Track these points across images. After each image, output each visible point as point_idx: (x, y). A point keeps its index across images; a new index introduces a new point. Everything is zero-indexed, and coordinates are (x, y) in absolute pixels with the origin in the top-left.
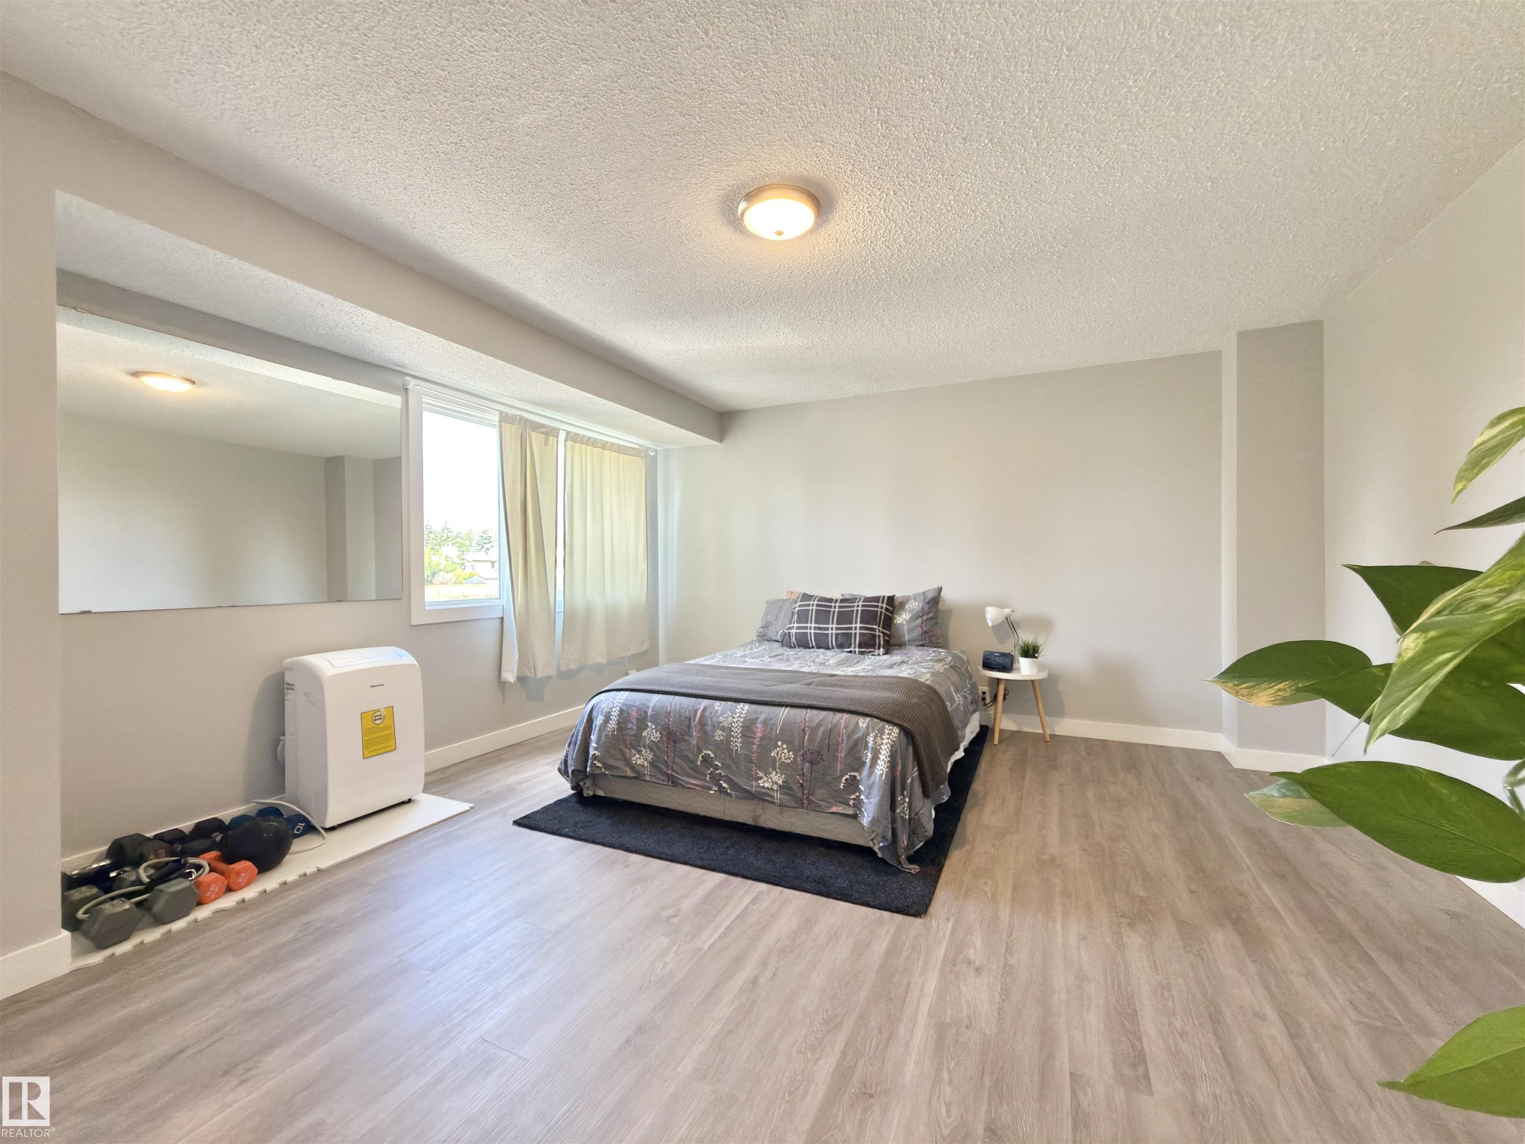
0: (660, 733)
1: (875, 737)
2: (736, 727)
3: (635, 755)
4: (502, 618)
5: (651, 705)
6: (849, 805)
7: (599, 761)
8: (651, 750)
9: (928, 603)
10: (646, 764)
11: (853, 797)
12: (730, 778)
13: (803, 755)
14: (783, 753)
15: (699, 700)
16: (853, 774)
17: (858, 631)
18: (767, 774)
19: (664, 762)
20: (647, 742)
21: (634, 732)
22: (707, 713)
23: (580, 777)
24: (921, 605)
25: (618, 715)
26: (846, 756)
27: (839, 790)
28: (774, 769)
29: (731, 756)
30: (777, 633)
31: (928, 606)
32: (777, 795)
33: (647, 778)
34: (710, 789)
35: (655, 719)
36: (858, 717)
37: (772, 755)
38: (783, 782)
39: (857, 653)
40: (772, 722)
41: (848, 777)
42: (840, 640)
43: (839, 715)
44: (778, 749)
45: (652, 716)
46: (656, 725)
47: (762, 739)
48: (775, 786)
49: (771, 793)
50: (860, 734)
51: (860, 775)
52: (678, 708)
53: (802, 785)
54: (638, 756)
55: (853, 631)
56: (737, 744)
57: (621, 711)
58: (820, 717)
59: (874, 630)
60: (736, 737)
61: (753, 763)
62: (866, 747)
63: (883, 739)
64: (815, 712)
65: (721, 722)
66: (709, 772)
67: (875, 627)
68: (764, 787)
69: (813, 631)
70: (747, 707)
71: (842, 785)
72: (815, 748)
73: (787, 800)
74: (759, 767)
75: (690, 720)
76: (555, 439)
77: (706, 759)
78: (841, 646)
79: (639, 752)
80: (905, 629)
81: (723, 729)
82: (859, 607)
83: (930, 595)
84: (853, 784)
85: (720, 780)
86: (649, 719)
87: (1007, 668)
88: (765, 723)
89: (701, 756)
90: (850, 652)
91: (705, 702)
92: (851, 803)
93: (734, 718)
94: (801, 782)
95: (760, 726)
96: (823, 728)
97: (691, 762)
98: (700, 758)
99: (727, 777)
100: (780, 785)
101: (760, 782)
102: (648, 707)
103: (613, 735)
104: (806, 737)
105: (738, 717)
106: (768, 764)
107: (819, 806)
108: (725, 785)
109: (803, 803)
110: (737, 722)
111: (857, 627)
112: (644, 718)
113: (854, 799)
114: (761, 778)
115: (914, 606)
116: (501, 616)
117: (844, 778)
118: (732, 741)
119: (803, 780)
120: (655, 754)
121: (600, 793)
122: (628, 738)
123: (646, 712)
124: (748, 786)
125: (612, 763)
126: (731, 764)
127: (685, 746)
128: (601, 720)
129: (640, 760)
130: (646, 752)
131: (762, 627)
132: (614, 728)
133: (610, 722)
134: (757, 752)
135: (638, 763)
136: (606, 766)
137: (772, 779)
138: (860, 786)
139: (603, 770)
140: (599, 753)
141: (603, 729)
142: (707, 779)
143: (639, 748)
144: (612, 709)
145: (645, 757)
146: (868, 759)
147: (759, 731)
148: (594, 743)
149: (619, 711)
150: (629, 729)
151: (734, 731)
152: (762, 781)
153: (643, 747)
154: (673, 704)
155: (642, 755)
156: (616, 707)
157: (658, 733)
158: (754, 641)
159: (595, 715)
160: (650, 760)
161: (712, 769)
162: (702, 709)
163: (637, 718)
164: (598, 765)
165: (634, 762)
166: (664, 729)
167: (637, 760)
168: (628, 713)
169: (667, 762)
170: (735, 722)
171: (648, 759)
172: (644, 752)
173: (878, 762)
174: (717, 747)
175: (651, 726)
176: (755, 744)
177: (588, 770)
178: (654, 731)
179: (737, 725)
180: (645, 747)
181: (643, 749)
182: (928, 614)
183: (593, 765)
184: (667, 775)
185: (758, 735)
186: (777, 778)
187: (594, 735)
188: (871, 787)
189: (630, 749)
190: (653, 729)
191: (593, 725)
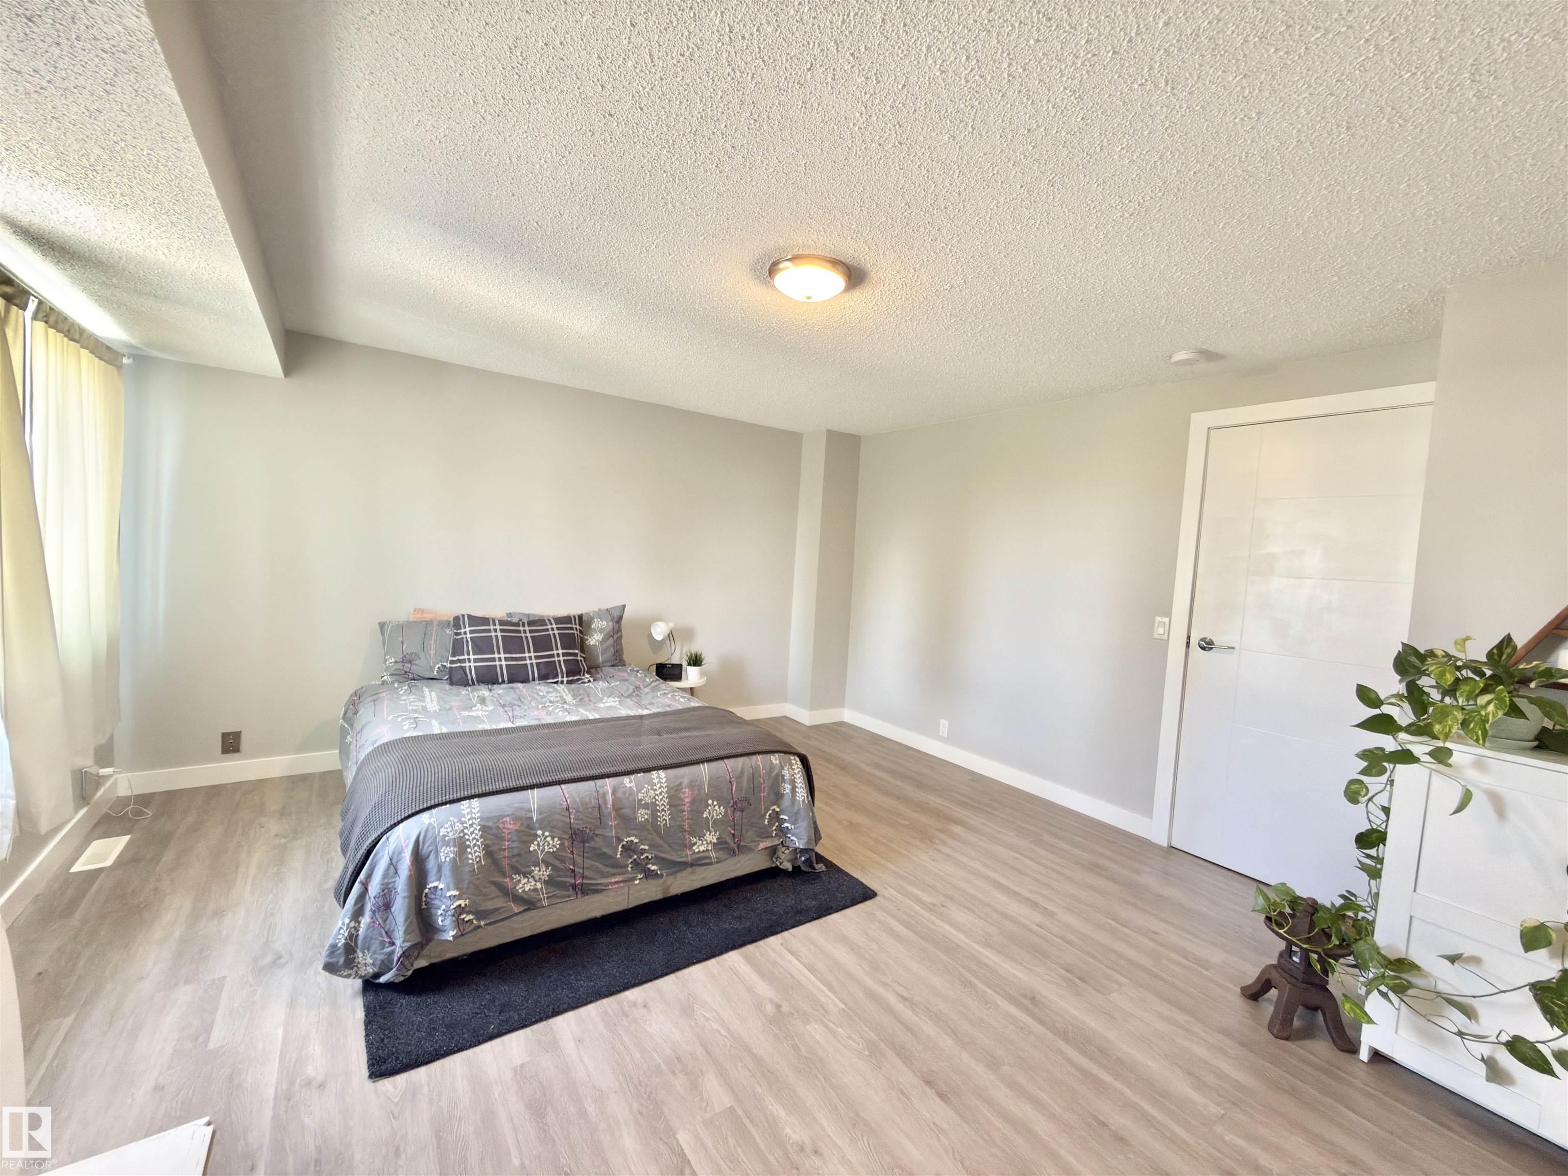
0: (559, 839)
1: (788, 769)
2: (662, 799)
3: (520, 881)
5: (534, 806)
6: (772, 837)
7: (468, 913)
8: (547, 865)
9: (616, 622)
10: (539, 886)
11: (774, 828)
12: (662, 858)
13: (733, 806)
14: (715, 811)
15: (599, 782)
16: (773, 808)
17: (561, 658)
18: (701, 837)
19: (569, 873)
20: (540, 857)
21: (515, 851)
22: (619, 795)
23: (416, 953)
24: (610, 624)
25: (481, 837)
26: (768, 793)
27: (766, 827)
28: (708, 829)
29: (658, 833)
30: (432, 669)
31: (617, 625)
32: (712, 854)
33: (545, 903)
34: (635, 879)
35: (547, 823)
36: (768, 756)
37: (704, 816)
38: (717, 839)
39: (565, 682)
40: (697, 782)
41: (770, 812)
42: (544, 672)
43: (754, 758)
44: (710, 808)
45: (541, 821)
46: (552, 829)
47: (693, 802)
48: (710, 845)
49: (706, 854)
50: (777, 770)
51: (779, 806)
52: (578, 800)
53: (733, 835)
54: (524, 881)
55: (556, 659)
56: (665, 818)
57: (484, 829)
58: (740, 765)
59: (576, 655)
60: (663, 810)
61: (685, 831)
62: (784, 781)
63: (794, 769)
64: (732, 761)
65: (641, 800)
66: (630, 860)
67: (576, 651)
68: (699, 852)
69: (504, 663)
70: (662, 774)
71: (767, 821)
72: (743, 795)
73: (721, 854)
74: (693, 833)
75: (600, 807)
76: (21, 312)
77: (629, 849)
78: (543, 677)
79: (527, 874)
80: (599, 651)
81: (646, 806)
82: (554, 630)
83: (616, 614)
84: (776, 816)
85: (647, 864)
86: (537, 825)
87: (680, 678)
88: (691, 786)
89: (620, 847)
90: (556, 683)
91: (609, 783)
92: (774, 834)
93: (656, 790)
94: (733, 832)
95: (687, 790)
96: (746, 774)
97: (610, 857)
98: (620, 849)
99: (656, 857)
100: (714, 843)
101: (694, 848)
102: (530, 810)
103: (482, 867)
104: (734, 788)
105: (660, 788)
106: (701, 827)
107: (748, 849)
108: (654, 868)
109: (734, 852)
110: (661, 794)
111: (559, 654)
112: (527, 826)
113: (775, 830)
114: (695, 844)
115: (600, 626)
117: (768, 814)
118: (659, 816)
119: (734, 830)
120: (555, 868)
122: (506, 862)
123: (532, 818)
124: (681, 857)
125: (490, 905)
126: (660, 842)
127: (599, 842)
128: (447, 854)
129: (529, 884)
130: (540, 871)
131: (396, 662)
132: (480, 857)
133: (469, 850)
134: (688, 819)
135: (527, 889)
136: (480, 915)
137: (706, 840)
138: (782, 817)
139: (475, 922)
140: (467, 902)
141: (457, 866)
142: (629, 869)
143: (527, 870)
144: (462, 831)
145: (537, 878)
146: (787, 791)
147: (687, 796)
148: (449, 890)
149: (479, 830)
150: (505, 849)
151: (658, 805)
152: (696, 846)
153: (535, 866)
154: (567, 796)
155: (533, 877)
156: (471, 825)
157: (556, 839)
158: (393, 683)
159: (425, 849)
160: (547, 879)
161: (635, 857)
162: (610, 791)
163: (518, 831)
164: (466, 919)
165: (520, 891)
166: (565, 833)
167: (525, 885)
168: (498, 828)
169: (573, 871)
170: (657, 795)
171: (543, 877)
172: (536, 872)
173: (797, 790)
174: (642, 828)
175: (543, 835)
176: (685, 811)
177: (452, 933)
178: (549, 839)
179: (661, 797)
180: (537, 864)
181: (533, 868)
182: (618, 632)
183: (459, 923)
184: (574, 887)
185: (686, 800)
186: (711, 837)
187: (439, 879)
188: (797, 813)
189: (510, 876)
190: (546, 837)
191: (431, 865)
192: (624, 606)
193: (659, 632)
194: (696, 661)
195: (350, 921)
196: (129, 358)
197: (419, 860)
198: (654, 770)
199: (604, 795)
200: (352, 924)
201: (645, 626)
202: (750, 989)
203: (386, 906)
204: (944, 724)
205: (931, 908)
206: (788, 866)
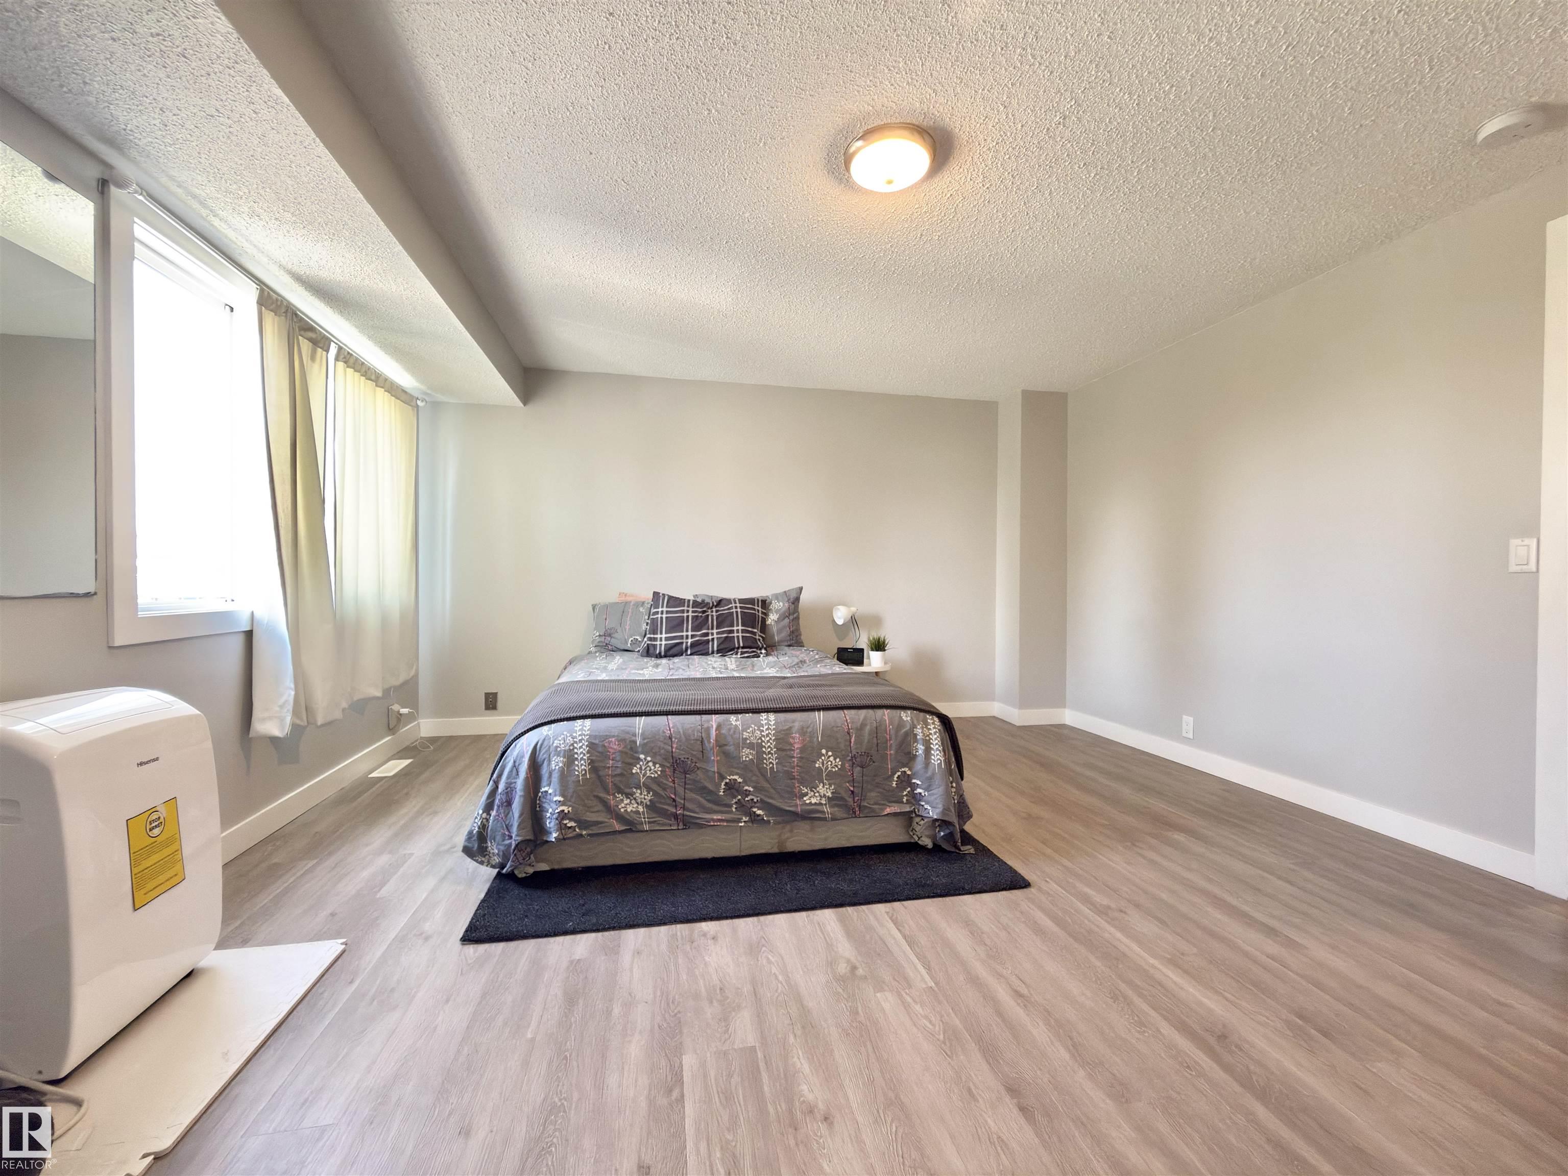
0: (661, 766)
1: (922, 728)
2: (768, 741)
3: (622, 800)
4: (249, 635)
5: (639, 731)
6: (902, 802)
8: (649, 789)
9: (793, 603)
10: (641, 809)
11: (905, 793)
12: (769, 803)
13: (851, 760)
14: (830, 762)
15: (705, 717)
16: (903, 769)
17: (740, 634)
18: (813, 788)
19: (670, 802)
20: (642, 781)
21: (618, 771)
22: (724, 731)
23: (529, 850)
24: (787, 605)
25: (588, 752)
26: (897, 752)
27: (893, 790)
28: (822, 781)
29: (764, 775)
30: (627, 642)
31: (793, 606)
32: (827, 809)
33: (646, 827)
34: (739, 821)
35: (650, 746)
36: (898, 711)
37: (817, 765)
38: (832, 793)
39: (738, 656)
40: (809, 730)
41: (899, 773)
42: (721, 645)
43: (879, 712)
44: (823, 758)
45: (644, 745)
46: (654, 755)
47: (803, 750)
48: (824, 799)
49: (819, 808)
50: (908, 728)
51: (910, 769)
52: (680, 730)
53: (853, 792)
54: (627, 801)
55: (735, 635)
56: (771, 761)
57: (592, 746)
58: (862, 717)
59: (754, 633)
60: (769, 753)
61: (794, 779)
62: (916, 741)
63: (930, 729)
64: (853, 712)
65: (746, 739)
66: (735, 801)
67: (755, 630)
68: (810, 804)
69: (689, 640)
70: (772, 716)
71: (895, 783)
72: (864, 749)
73: (837, 811)
74: (803, 782)
75: (702, 740)
76: (324, 353)
77: (732, 787)
78: (721, 650)
79: (629, 795)
80: (775, 629)
81: (751, 746)
82: (736, 609)
83: (793, 596)
84: (906, 781)
85: (751, 807)
86: (640, 750)
87: (860, 663)
88: (803, 731)
89: (723, 784)
91: (715, 719)
92: (905, 800)
93: (763, 731)
94: (852, 789)
95: (798, 736)
96: (868, 728)
97: (710, 792)
98: (723, 787)
99: (762, 801)
100: (828, 797)
101: (805, 799)
102: (634, 735)
103: (586, 779)
104: (853, 740)
105: (767, 729)
106: (811, 778)
107: (873, 811)
108: (759, 812)
109: (854, 812)
110: (767, 735)
111: (738, 630)
112: (631, 749)
113: (906, 795)
114: (806, 794)
115: (778, 607)
116: (248, 629)
117: (896, 776)
118: (766, 759)
119: (854, 787)
120: (656, 794)
121: (544, 867)
122: (609, 780)
123: (633, 743)
124: (790, 806)
125: (591, 817)
126: (766, 785)
127: (700, 775)
128: (557, 763)
129: (631, 805)
130: (641, 794)
131: (600, 636)
132: (585, 770)
133: (576, 763)
134: (797, 766)
135: (629, 810)
136: (582, 824)
137: (818, 792)
138: (914, 781)
139: (577, 830)
140: (570, 809)
141: (564, 775)
142: (734, 810)
143: (628, 791)
144: (572, 745)
145: (639, 801)
146: (920, 752)
147: (797, 741)
148: (555, 795)
149: (587, 746)
150: (609, 767)
151: (765, 747)
152: (807, 797)
153: (636, 788)
154: (671, 726)
155: (635, 799)
156: (580, 741)
157: (657, 766)
158: (596, 652)
159: (542, 756)
160: (648, 803)
161: (740, 797)
162: (714, 727)
163: (621, 752)
164: (569, 825)
165: (622, 810)
166: (665, 759)
167: (627, 806)
168: (604, 746)
169: (674, 800)
170: (764, 736)
171: (645, 801)
172: (638, 795)
173: (933, 752)
174: (745, 768)
175: (645, 759)
176: (794, 757)
177: (555, 835)
178: (651, 764)
179: (768, 739)
180: (640, 788)
181: (635, 790)
182: (794, 613)
183: (561, 827)
184: (676, 816)
185: (796, 746)
186: (825, 790)
187: (549, 785)
188: (930, 778)
189: (614, 795)
190: (648, 762)
191: (544, 771)
192: (801, 589)
193: (841, 616)
194: (879, 646)
195: (483, 813)
196: (422, 401)
197: (535, 766)
198: (764, 712)
199: (708, 730)
200: (484, 815)
201: (827, 612)
202: (829, 946)
203: (509, 803)
204: (1188, 721)
205: (1102, 911)
206: (927, 842)
